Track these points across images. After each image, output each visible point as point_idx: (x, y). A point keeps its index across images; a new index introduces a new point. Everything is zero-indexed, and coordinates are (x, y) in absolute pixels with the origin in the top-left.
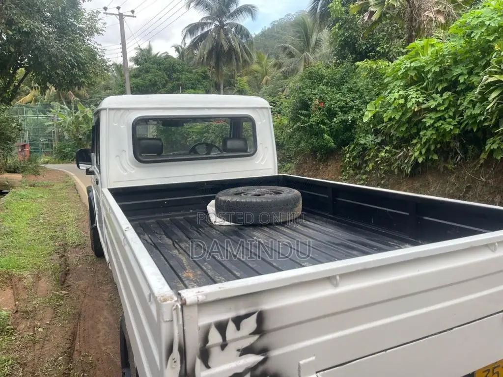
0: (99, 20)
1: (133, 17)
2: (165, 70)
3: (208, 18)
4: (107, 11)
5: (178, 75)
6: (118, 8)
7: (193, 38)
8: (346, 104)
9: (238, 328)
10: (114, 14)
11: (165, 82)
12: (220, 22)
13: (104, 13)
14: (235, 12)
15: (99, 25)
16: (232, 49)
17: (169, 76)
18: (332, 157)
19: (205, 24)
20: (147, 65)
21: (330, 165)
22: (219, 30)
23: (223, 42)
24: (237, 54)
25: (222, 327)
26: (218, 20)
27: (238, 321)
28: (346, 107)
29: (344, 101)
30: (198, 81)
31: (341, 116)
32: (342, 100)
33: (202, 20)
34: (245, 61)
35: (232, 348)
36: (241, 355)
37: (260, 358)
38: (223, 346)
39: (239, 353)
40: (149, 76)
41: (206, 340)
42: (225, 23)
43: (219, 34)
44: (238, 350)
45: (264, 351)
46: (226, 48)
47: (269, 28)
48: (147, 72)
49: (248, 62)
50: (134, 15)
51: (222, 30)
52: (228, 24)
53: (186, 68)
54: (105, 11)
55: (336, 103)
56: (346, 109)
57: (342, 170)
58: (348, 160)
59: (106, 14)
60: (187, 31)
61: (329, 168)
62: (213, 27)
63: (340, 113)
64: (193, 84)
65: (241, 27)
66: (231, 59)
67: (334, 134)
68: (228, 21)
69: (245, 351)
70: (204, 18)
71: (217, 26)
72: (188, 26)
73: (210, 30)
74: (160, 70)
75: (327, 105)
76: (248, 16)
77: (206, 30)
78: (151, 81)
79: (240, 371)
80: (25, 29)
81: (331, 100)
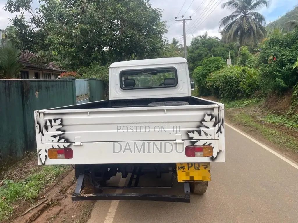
0: (166, 25)
1: (190, 20)
2: (207, 47)
3: (236, 12)
4: (177, 19)
5: (214, 49)
6: (183, 16)
7: (226, 26)
8: (293, 57)
9: (55, 122)
10: (180, 20)
11: (207, 54)
12: (244, 13)
13: (175, 21)
14: (254, 5)
15: (166, 28)
16: (250, 28)
17: (210, 50)
18: (286, 93)
19: (234, 16)
20: (198, 45)
21: (284, 99)
22: (243, 18)
23: (245, 25)
24: (254, 31)
25: (50, 121)
26: (243, 12)
27: (55, 120)
28: (293, 60)
29: (292, 55)
30: (227, 51)
31: (289, 65)
32: (290, 55)
33: (232, 14)
34: (261, 35)
35: (54, 128)
36: (57, 131)
37: (62, 133)
38: (52, 126)
39: (56, 130)
40: (198, 51)
41: (46, 123)
42: (247, 13)
43: (242, 20)
44: (56, 129)
45: (64, 131)
46: (246, 28)
47: (291, 11)
48: (198, 48)
49: (262, 35)
50: (191, 18)
51: (244, 18)
52: (248, 14)
53: (220, 44)
54: (175, 20)
55: (286, 57)
56: (293, 61)
57: (292, 102)
58: (295, 95)
59: (176, 21)
60: (222, 22)
61: (284, 101)
62: (239, 17)
63: (288, 64)
64: (223, 53)
65: (258, 14)
66: (250, 34)
67: (285, 78)
68: (250, 12)
69: (58, 130)
70: (234, 12)
71: (242, 16)
72: (223, 19)
73: (237, 19)
74: (204, 47)
75: (279, 59)
76: (263, 6)
77: (234, 19)
78: (199, 53)
79: (56, 135)
80: (129, 35)
81: (283, 55)
